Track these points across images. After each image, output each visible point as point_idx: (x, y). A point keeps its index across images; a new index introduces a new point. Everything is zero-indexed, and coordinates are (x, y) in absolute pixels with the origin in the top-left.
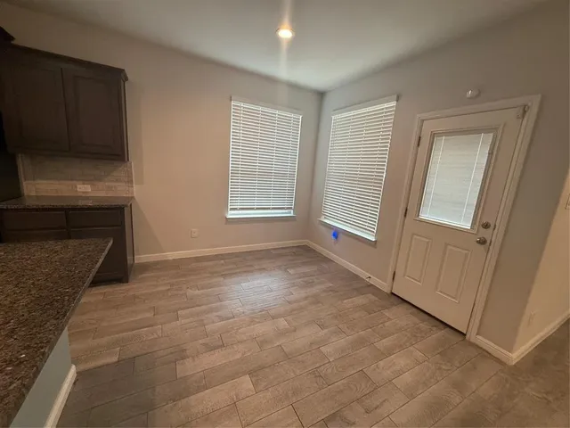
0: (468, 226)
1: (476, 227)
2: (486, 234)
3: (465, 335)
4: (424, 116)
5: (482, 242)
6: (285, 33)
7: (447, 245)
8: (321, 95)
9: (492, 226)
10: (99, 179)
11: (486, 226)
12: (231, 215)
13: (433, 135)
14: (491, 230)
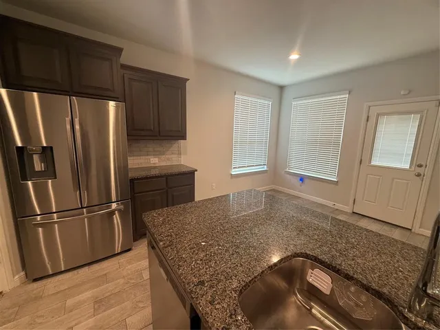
0: (407, 166)
1: (413, 167)
2: (420, 170)
3: (411, 230)
4: (370, 104)
5: (419, 175)
6: (294, 56)
7: (393, 179)
8: (282, 88)
9: (424, 166)
10: (163, 154)
11: (420, 166)
12: (234, 172)
13: (378, 115)
14: (423, 168)
